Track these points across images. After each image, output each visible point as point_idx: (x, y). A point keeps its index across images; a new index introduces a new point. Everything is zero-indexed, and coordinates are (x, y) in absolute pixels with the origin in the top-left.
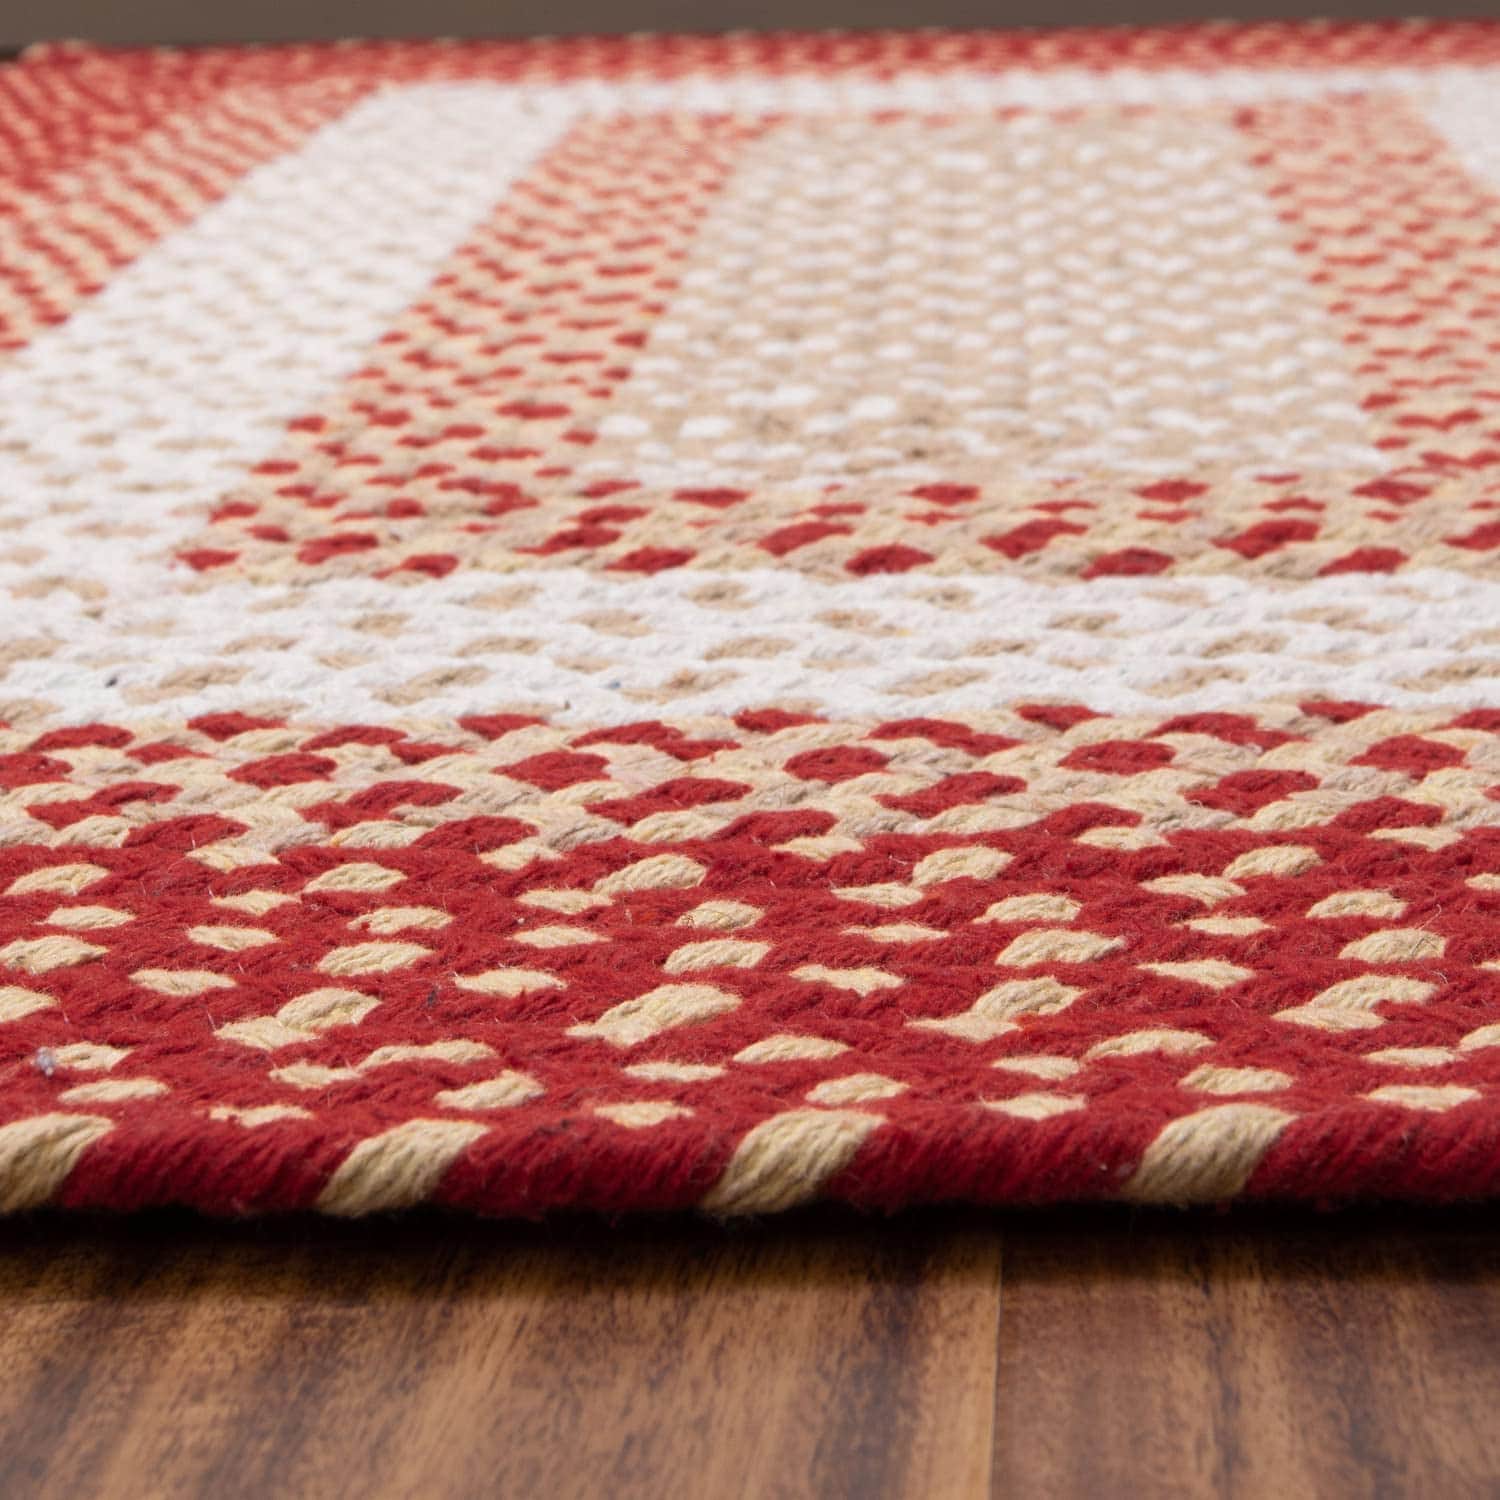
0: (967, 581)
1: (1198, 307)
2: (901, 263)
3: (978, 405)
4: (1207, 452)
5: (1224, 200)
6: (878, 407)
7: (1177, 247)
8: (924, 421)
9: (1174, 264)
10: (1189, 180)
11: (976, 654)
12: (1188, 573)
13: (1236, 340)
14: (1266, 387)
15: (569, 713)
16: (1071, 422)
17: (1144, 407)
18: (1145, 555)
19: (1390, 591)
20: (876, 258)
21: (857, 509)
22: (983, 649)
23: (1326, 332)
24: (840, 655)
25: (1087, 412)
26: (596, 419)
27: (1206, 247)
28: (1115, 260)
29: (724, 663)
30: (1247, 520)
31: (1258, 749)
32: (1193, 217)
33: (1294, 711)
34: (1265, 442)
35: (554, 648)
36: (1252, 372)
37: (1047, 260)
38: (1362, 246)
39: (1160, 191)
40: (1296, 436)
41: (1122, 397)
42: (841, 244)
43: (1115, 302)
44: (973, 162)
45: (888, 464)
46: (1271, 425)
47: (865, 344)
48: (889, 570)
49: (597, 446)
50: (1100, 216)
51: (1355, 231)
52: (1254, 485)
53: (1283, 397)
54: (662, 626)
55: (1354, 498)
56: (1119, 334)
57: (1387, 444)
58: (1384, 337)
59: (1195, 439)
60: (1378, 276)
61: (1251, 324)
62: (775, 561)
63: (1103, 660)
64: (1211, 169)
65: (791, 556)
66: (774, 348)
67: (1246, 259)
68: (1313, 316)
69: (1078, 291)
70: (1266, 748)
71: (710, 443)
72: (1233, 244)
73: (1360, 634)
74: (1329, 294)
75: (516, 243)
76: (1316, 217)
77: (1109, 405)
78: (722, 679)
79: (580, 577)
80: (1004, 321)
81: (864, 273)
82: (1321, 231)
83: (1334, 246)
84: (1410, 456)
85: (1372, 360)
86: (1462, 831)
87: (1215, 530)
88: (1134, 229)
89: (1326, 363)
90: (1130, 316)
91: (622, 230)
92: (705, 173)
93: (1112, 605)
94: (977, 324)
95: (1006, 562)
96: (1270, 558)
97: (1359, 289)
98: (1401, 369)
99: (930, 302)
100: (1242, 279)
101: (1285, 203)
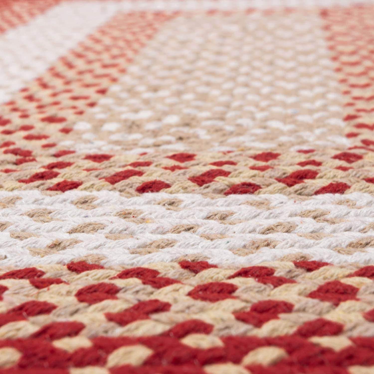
0: (181, 196)
1: (295, 80)
2: (201, 64)
3: (208, 119)
4: (283, 139)
5: (311, 42)
6: (173, 119)
7: (293, 59)
8: (187, 125)
9: (291, 64)
10: (301, 34)
11: (173, 232)
12: (265, 193)
13: (306, 93)
14: (311, 112)
15: (5, 261)
16: (238, 125)
17: (266, 119)
18: (250, 185)
19: (340, 203)
20: (193, 62)
21: (148, 164)
22: (177, 230)
23: (337, 90)
24: (120, 232)
25: (245, 121)
26: (74, 123)
27: (302, 58)
28: (271, 63)
29: (74, 236)
30: (291, 170)
31: (272, 287)
32: (300, 48)
33: (291, 265)
34: (306, 134)
35: (12, 227)
36: (307, 105)
37: (249, 63)
38: (354, 59)
39: (291, 39)
40: (318, 132)
41: (259, 115)
42: (183, 57)
43: (267, 78)
44: (234, 28)
45: (169, 143)
46: (310, 127)
47: (179, 94)
48: (152, 191)
49: (71, 134)
50: (269, 47)
51: (353, 53)
52: (298, 154)
53: (316, 116)
54: (59, 216)
55: (332, 160)
56: (266, 90)
57: (351, 135)
58: (357, 92)
59: (282, 133)
60: (358, 69)
61: (311, 87)
62: (111, 186)
63: (222, 235)
64: (310, 31)
65: (116, 185)
66: (148, 95)
67: (315, 63)
68: (333, 84)
69: (257, 74)
70: (275, 286)
71: (111, 133)
72: (311, 58)
73: (326, 223)
74: (340, 76)
75: (79, 56)
76: (341, 48)
77: (254, 119)
78: (71, 244)
79: (36, 193)
80: (228, 85)
81: (187, 67)
82: (342, 53)
83: (345, 59)
84: (357, 141)
85: (351, 101)
86: (351, 338)
87: (278, 174)
88: (280, 52)
89: (335, 102)
90: (271, 84)
91: (115, 51)
92: (149, 32)
93: (233, 208)
94: (218, 86)
95: (197, 188)
96: (297, 187)
97: (351, 74)
98: (361, 105)
99: (205, 78)
100: (312, 70)
101: (331, 43)
